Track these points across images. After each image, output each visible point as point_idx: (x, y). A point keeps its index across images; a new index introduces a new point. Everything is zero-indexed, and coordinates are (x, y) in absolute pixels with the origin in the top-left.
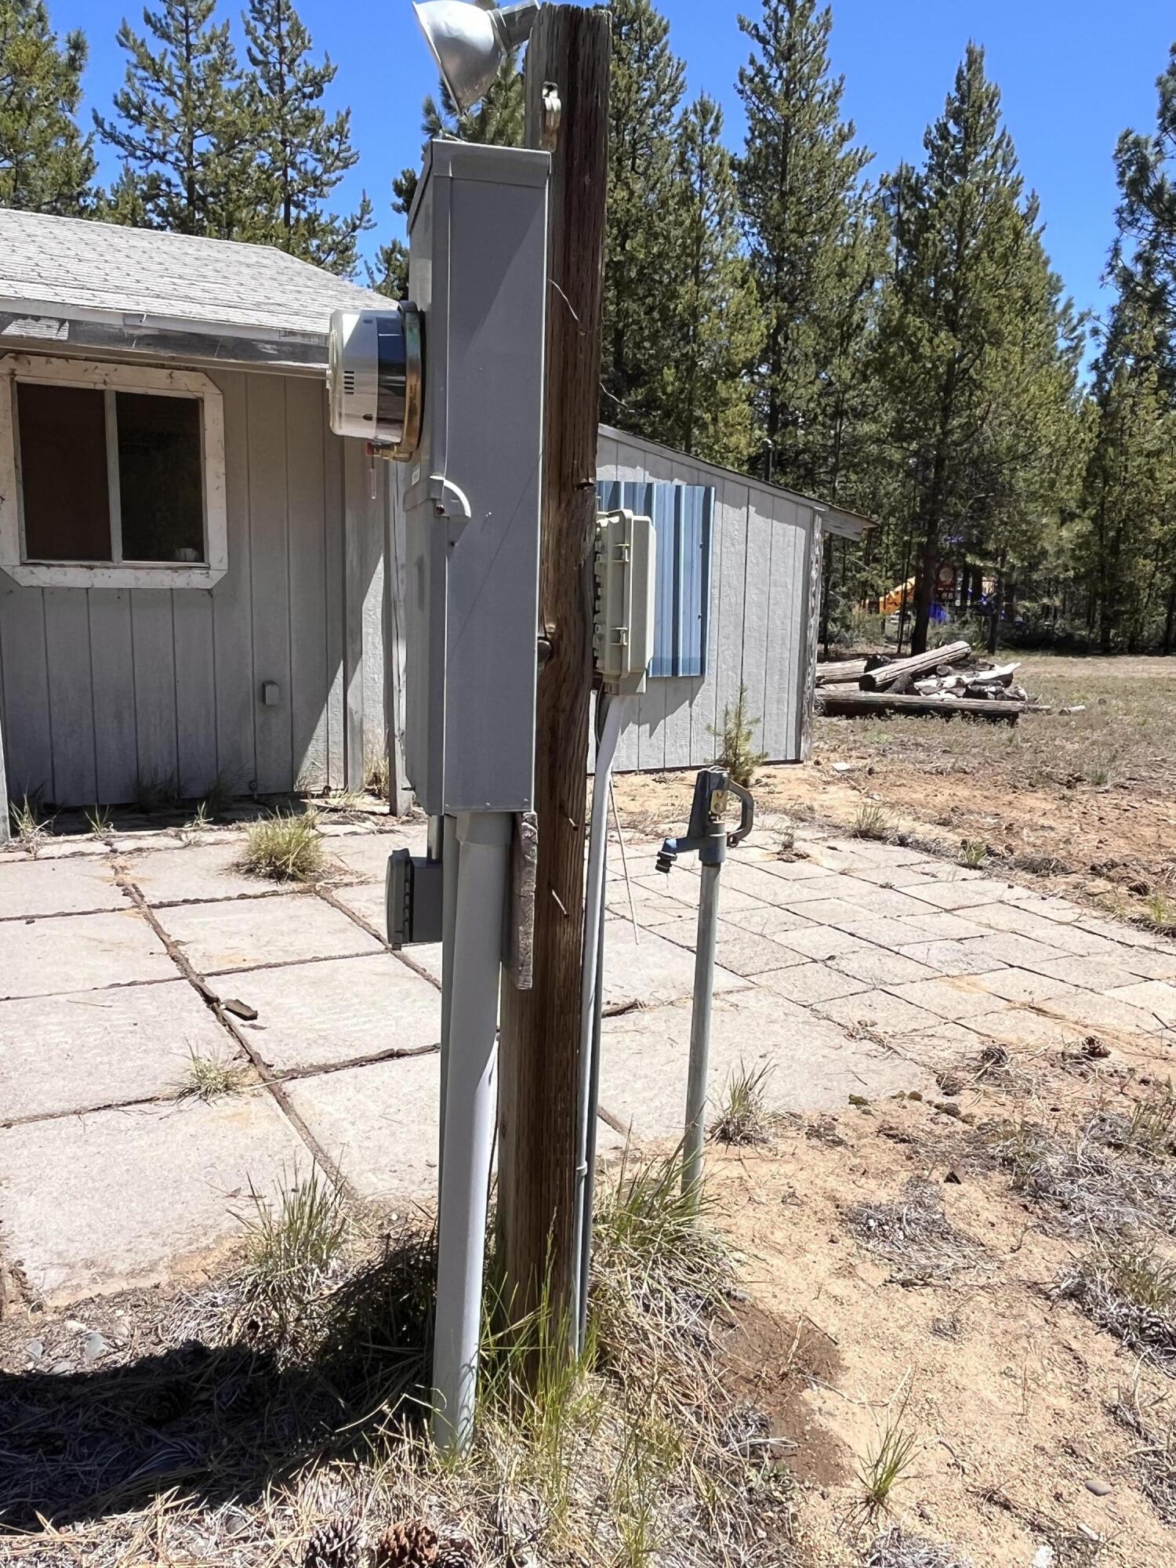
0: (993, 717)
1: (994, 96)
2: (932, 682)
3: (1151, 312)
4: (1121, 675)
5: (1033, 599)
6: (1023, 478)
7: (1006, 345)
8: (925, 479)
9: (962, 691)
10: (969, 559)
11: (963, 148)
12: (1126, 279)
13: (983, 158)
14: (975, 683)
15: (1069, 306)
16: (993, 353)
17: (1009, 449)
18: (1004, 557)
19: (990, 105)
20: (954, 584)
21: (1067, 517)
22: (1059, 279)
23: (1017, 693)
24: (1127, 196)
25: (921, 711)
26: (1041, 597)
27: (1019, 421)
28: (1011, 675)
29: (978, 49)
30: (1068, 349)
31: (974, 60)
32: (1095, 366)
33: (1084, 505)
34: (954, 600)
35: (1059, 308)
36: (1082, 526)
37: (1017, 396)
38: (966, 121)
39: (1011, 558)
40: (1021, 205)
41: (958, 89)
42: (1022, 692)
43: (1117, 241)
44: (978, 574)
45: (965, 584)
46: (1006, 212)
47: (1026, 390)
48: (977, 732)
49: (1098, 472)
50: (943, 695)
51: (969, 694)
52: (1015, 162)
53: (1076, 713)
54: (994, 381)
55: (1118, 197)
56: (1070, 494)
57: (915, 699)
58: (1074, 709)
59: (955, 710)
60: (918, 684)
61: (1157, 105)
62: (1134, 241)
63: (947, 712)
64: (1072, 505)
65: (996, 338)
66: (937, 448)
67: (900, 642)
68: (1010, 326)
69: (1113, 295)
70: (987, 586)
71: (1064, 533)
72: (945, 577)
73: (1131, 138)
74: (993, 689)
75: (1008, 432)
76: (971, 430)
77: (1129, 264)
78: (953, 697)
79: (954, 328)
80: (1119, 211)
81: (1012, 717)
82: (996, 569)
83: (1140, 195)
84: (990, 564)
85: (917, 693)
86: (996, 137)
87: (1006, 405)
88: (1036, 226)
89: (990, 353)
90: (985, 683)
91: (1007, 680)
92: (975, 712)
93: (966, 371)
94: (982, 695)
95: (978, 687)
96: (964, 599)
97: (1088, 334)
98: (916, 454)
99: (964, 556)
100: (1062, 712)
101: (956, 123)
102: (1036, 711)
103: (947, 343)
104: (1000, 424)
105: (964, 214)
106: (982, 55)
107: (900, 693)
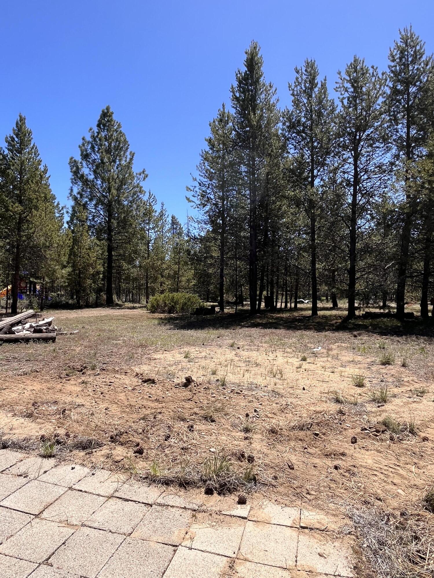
0: (46, 340)
1: (30, 132)
2: (20, 327)
3: (84, 209)
4: (86, 316)
5: (55, 292)
6: (48, 253)
7: (40, 211)
8: (13, 252)
9: (32, 330)
10: (31, 279)
11: (20, 146)
12: (75, 199)
13: (28, 150)
14: (37, 326)
15: (58, 204)
16: (36, 212)
17: (44, 244)
18: (44, 278)
19: (29, 135)
20: (26, 287)
21: (64, 267)
22: (54, 195)
23: (54, 328)
24: (73, 176)
25: (16, 341)
26: (57, 291)
27: (46, 235)
28: (51, 322)
29: (23, 116)
30: (59, 217)
31: (22, 119)
32: (68, 223)
33: (68, 263)
34: (27, 292)
35: (56, 204)
36: (69, 269)
37: (45, 227)
38: (21, 137)
39: (47, 279)
40: (42, 168)
41: (17, 126)
42: (56, 327)
43: (72, 187)
44: (35, 284)
45: (30, 287)
46: (37, 169)
47: (48, 226)
48: (40, 347)
49: (72, 253)
50: (25, 332)
51: (36, 331)
52: (39, 154)
53: (76, 334)
54: (36, 221)
55: (70, 175)
56: (64, 259)
57: (13, 336)
58: (75, 332)
59: (30, 339)
60: (14, 329)
61: (80, 153)
62: (77, 189)
63: (27, 340)
64: (65, 263)
65: (36, 208)
66: (17, 242)
67: (6, 308)
68: (41, 205)
69: (72, 203)
70: (38, 287)
71: (63, 271)
72: (23, 285)
73: (73, 159)
74: (45, 328)
75: (42, 239)
76: (29, 237)
77: (76, 194)
78: (29, 332)
79: (20, 202)
80: (72, 179)
81: (53, 339)
82: (41, 283)
83: (77, 176)
84: (39, 281)
85: (13, 333)
86: (32, 145)
87: (41, 230)
88: (47, 175)
89: (35, 212)
90: (41, 326)
91: (50, 324)
92: (38, 339)
93: (26, 217)
94: (40, 331)
95: (39, 328)
96: (30, 292)
97: (65, 213)
98: (9, 243)
99: (29, 278)
100: (71, 334)
101: (17, 137)
102: (61, 334)
103: (18, 207)
104: (40, 235)
105: (22, 166)
106: (25, 119)
107: (6, 333)
